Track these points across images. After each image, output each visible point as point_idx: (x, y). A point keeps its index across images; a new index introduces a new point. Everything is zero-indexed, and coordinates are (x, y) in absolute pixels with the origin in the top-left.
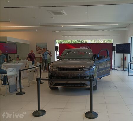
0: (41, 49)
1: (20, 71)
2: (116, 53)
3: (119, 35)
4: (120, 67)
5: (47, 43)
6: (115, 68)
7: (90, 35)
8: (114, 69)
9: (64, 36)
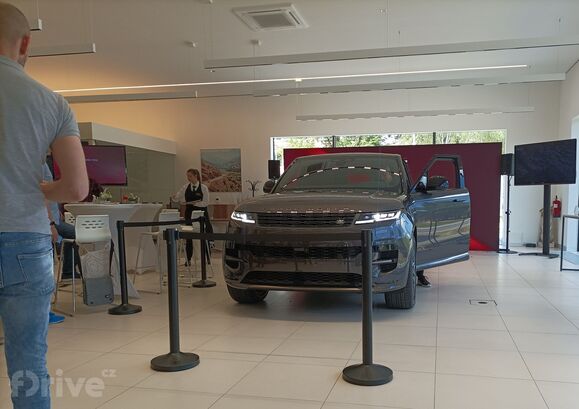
0: (217, 175)
1: (120, 226)
2: (516, 184)
3: (532, 109)
4: (534, 246)
5: (239, 150)
6: (511, 249)
7: (409, 114)
8: (507, 251)
9: (304, 118)
